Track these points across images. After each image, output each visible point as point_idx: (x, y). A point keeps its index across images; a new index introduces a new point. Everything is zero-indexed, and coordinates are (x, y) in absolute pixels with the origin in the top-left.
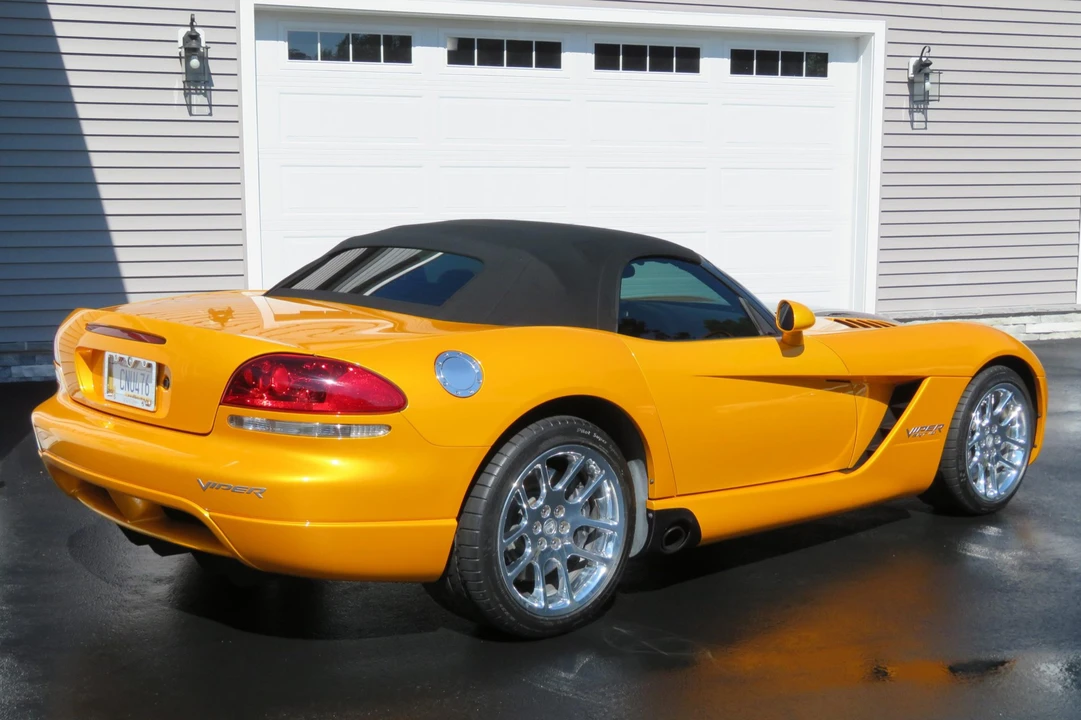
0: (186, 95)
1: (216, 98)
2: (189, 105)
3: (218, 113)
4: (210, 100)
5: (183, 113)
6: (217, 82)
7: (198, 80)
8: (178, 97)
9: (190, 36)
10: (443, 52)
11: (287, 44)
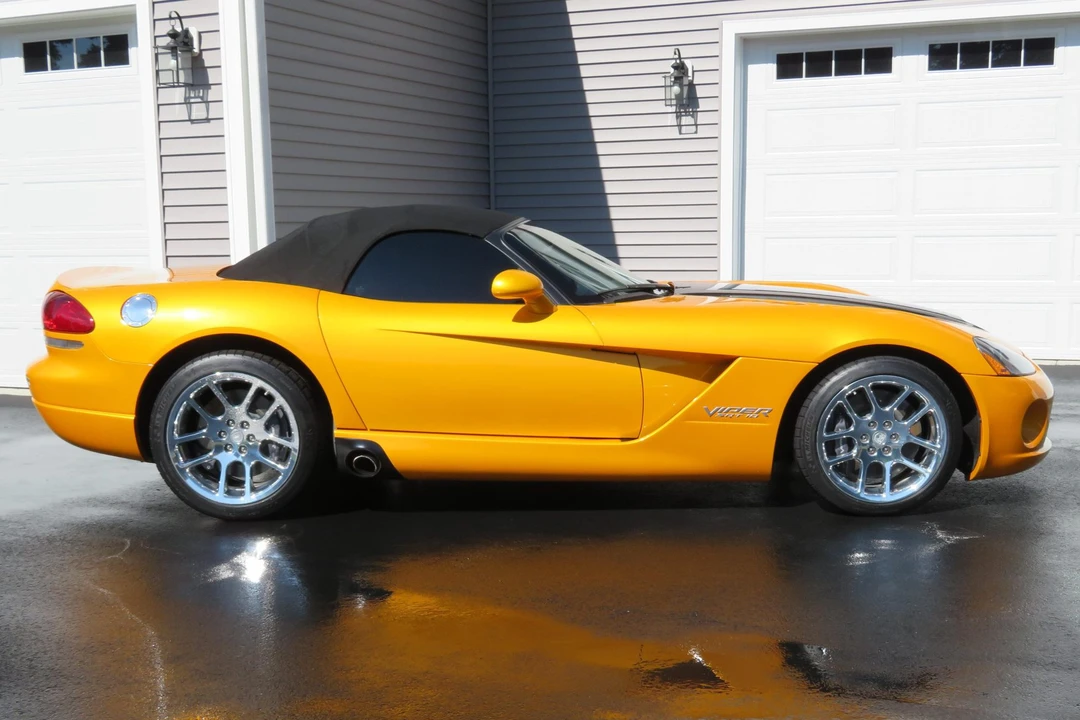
0: (677, 117)
1: (702, 118)
2: (680, 126)
3: (703, 132)
4: (696, 121)
5: (674, 133)
6: (703, 105)
7: (688, 102)
8: (672, 120)
9: (673, 67)
10: (924, 59)
11: (775, 66)
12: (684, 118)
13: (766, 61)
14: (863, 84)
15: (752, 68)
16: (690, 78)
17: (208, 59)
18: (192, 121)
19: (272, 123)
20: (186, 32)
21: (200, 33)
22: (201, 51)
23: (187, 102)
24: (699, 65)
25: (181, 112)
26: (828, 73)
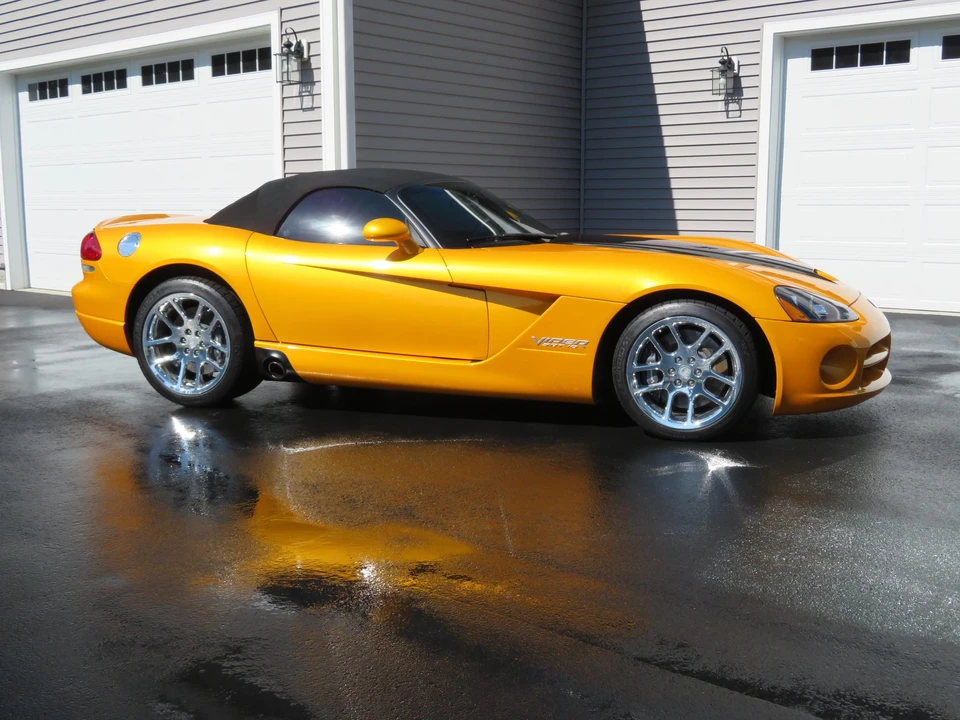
0: (725, 104)
1: (745, 104)
2: (727, 111)
3: (746, 116)
4: (740, 107)
5: (722, 117)
6: (746, 93)
7: (735, 91)
8: (721, 106)
9: (720, 62)
10: (938, 49)
11: (810, 59)
12: (730, 105)
13: (803, 56)
14: (884, 73)
15: (790, 61)
16: (736, 72)
17: (314, 63)
18: (304, 110)
19: (357, 110)
20: (299, 44)
21: (309, 44)
22: (309, 57)
23: (300, 96)
24: (744, 60)
25: (295, 103)
26: (854, 64)
